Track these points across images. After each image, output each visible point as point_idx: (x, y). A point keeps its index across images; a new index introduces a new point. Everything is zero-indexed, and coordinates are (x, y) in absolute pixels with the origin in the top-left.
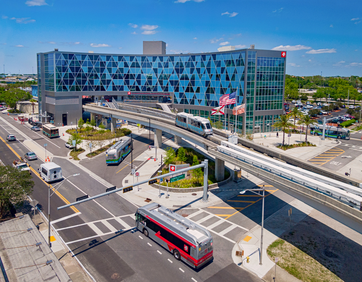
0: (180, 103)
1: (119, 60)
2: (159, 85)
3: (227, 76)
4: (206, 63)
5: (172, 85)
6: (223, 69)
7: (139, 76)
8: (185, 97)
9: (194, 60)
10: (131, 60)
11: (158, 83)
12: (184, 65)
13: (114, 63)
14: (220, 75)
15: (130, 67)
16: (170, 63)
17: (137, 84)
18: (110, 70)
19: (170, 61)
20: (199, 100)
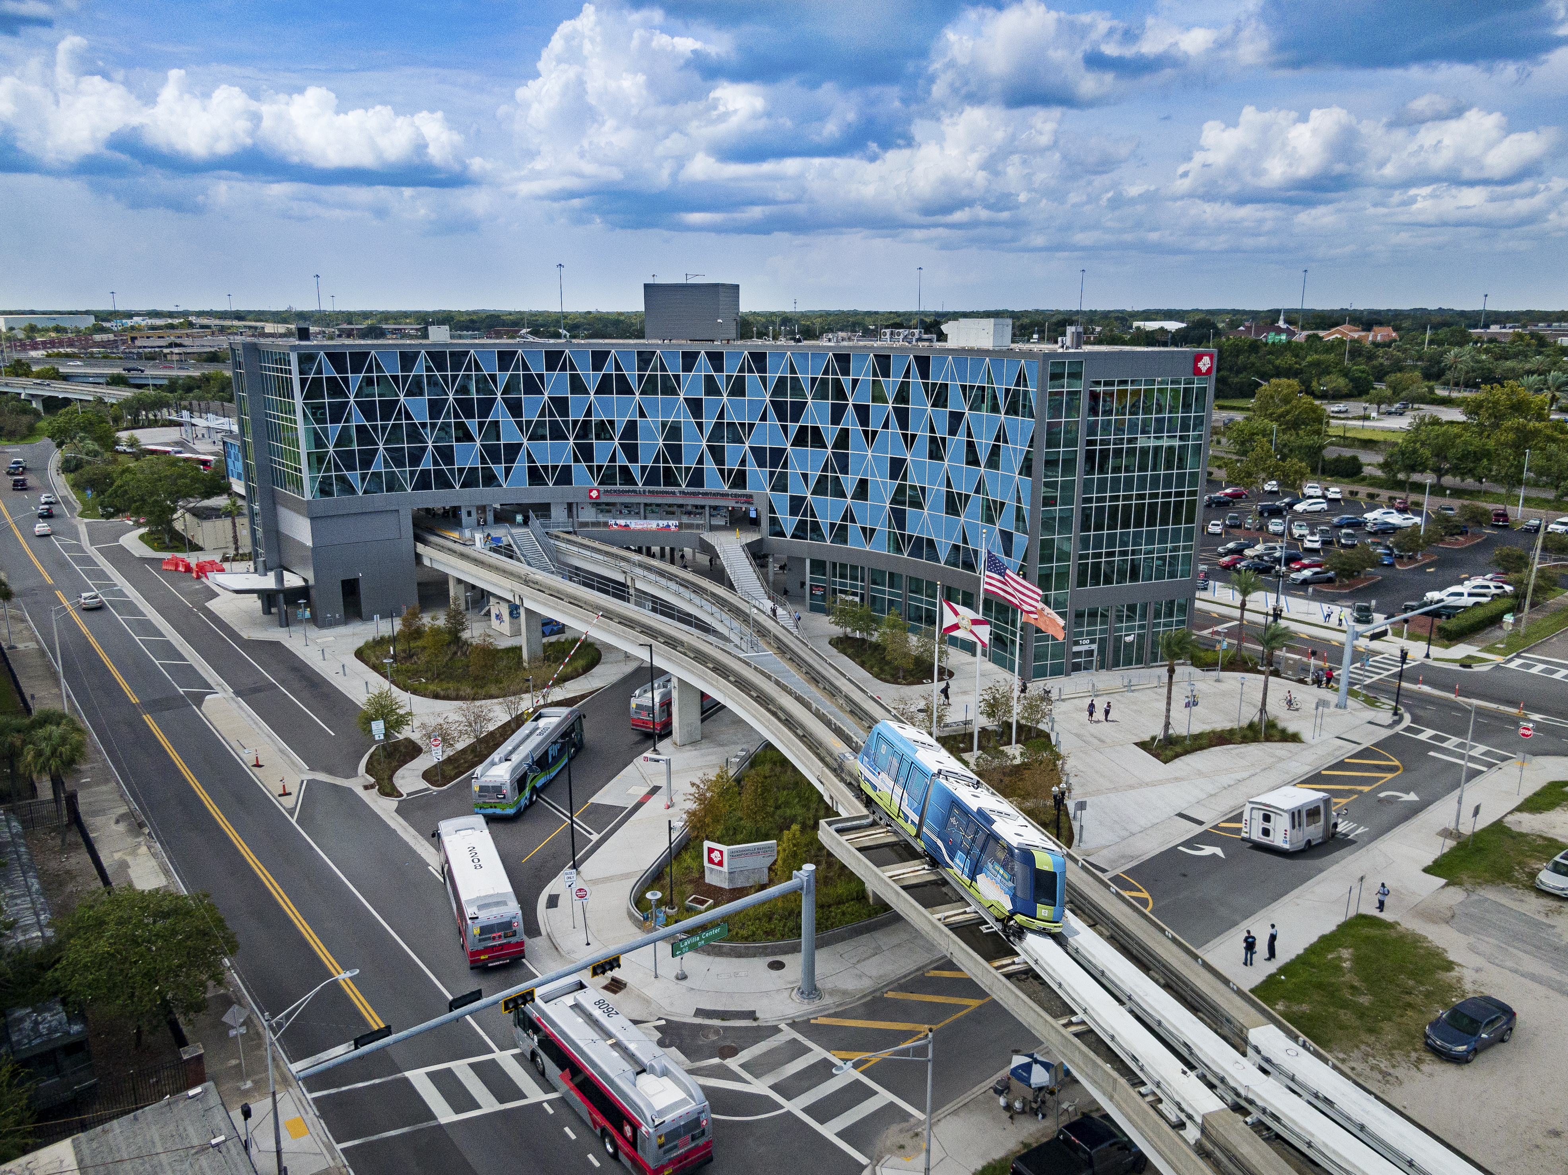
0: (793, 536)
1: (550, 367)
2: (710, 465)
3: (970, 445)
4: (891, 385)
5: (761, 464)
6: (956, 418)
7: (631, 427)
8: (813, 515)
9: (846, 372)
10: (597, 367)
11: (708, 456)
12: (806, 387)
13: (528, 378)
14: (943, 440)
15: (592, 393)
16: (752, 378)
17: (622, 460)
18: (515, 408)
19: (751, 371)
20: (864, 529)
